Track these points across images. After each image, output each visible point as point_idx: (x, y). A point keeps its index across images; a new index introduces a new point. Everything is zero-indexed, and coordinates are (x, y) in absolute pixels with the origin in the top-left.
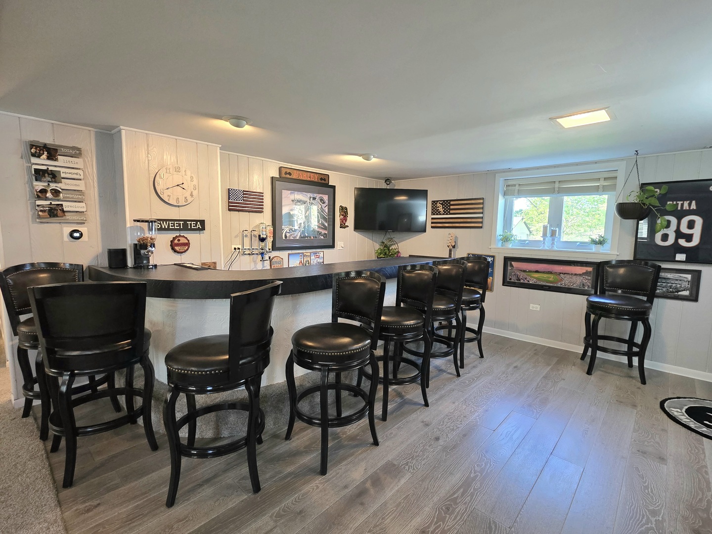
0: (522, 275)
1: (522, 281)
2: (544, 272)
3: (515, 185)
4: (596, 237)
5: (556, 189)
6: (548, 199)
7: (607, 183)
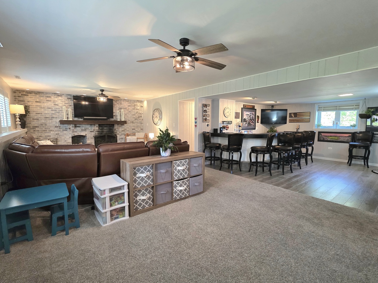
0: (325, 138)
1: (325, 140)
2: (333, 136)
3: (322, 107)
4: (352, 124)
5: (338, 109)
6: (335, 112)
7: (356, 107)
